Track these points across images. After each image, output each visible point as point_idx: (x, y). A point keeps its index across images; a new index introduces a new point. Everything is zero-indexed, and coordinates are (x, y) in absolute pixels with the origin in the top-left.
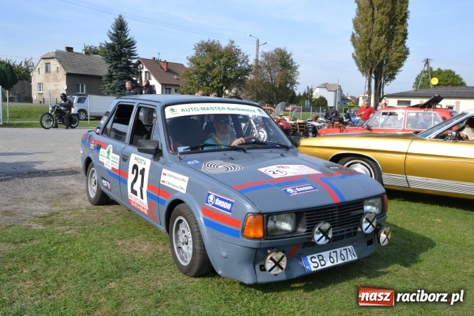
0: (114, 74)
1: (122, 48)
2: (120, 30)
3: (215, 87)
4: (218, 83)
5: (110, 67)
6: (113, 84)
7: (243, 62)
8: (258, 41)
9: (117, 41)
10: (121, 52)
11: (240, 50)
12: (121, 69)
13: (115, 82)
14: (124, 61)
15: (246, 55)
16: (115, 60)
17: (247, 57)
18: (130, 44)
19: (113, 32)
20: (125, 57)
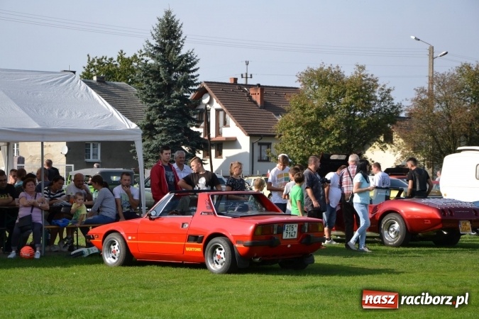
0: (156, 122)
1: (170, 72)
2: (167, 38)
3: (331, 146)
4: (338, 140)
5: (150, 110)
6: (155, 142)
7: (383, 100)
8: (432, 50)
9: (162, 61)
10: (169, 80)
11: (375, 81)
12: (171, 113)
13: (159, 137)
14: (176, 97)
15: (387, 88)
16: (160, 97)
17: (389, 91)
18: (187, 64)
19: (154, 43)
20: (178, 90)
